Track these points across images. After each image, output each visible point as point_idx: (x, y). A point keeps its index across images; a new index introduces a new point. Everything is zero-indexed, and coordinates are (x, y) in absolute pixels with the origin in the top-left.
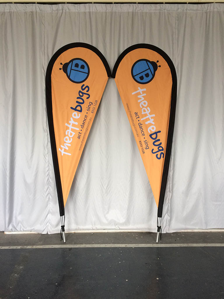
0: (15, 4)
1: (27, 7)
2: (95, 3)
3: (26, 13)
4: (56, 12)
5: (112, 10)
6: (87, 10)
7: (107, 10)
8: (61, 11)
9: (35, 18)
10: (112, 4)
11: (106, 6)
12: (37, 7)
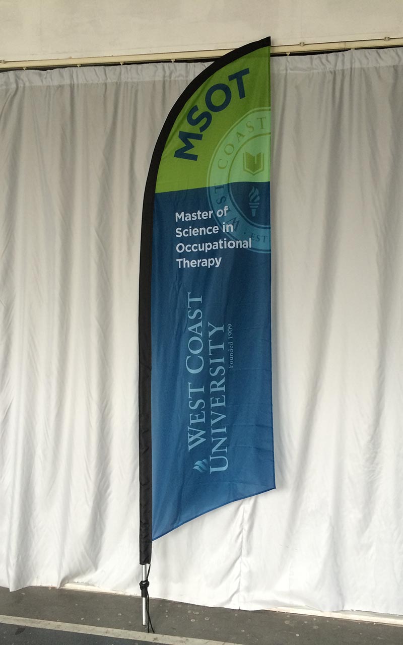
2: (82, 65)
4: (4, 87)
5: (119, 79)
6: (67, 82)
7: (109, 79)
8: (14, 86)
10: (119, 66)
11: (105, 70)
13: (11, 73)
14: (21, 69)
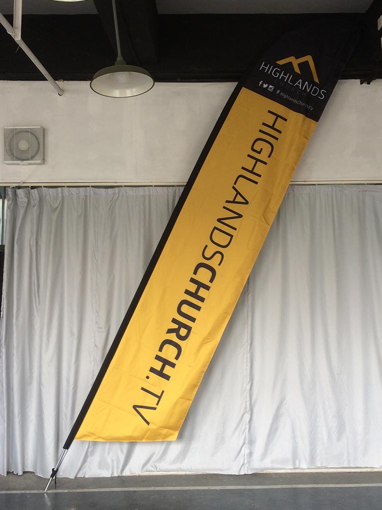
0: (67, 188)
1: (81, 190)
2: (155, 186)
3: (79, 197)
4: (112, 195)
5: (175, 193)
6: (147, 193)
7: (170, 193)
8: (117, 195)
9: (88, 204)
10: (175, 188)
11: (168, 189)
12: (91, 191)
13: (117, 189)
14: (121, 186)
